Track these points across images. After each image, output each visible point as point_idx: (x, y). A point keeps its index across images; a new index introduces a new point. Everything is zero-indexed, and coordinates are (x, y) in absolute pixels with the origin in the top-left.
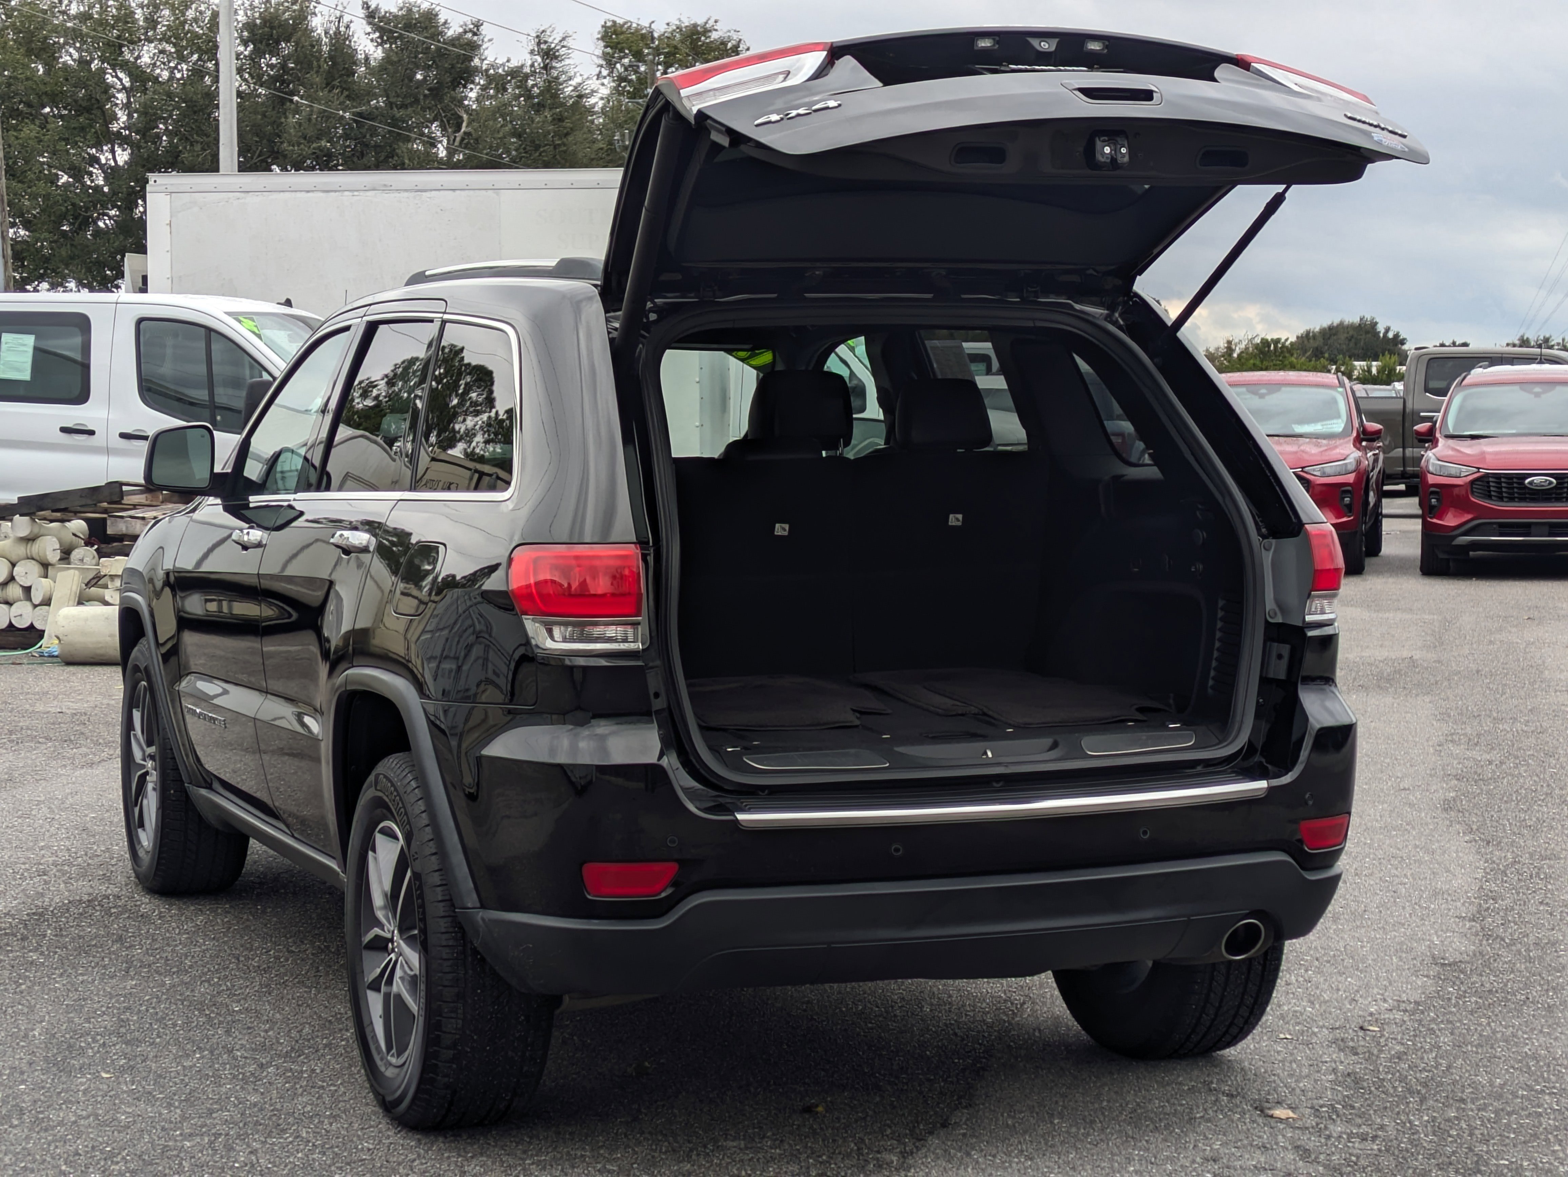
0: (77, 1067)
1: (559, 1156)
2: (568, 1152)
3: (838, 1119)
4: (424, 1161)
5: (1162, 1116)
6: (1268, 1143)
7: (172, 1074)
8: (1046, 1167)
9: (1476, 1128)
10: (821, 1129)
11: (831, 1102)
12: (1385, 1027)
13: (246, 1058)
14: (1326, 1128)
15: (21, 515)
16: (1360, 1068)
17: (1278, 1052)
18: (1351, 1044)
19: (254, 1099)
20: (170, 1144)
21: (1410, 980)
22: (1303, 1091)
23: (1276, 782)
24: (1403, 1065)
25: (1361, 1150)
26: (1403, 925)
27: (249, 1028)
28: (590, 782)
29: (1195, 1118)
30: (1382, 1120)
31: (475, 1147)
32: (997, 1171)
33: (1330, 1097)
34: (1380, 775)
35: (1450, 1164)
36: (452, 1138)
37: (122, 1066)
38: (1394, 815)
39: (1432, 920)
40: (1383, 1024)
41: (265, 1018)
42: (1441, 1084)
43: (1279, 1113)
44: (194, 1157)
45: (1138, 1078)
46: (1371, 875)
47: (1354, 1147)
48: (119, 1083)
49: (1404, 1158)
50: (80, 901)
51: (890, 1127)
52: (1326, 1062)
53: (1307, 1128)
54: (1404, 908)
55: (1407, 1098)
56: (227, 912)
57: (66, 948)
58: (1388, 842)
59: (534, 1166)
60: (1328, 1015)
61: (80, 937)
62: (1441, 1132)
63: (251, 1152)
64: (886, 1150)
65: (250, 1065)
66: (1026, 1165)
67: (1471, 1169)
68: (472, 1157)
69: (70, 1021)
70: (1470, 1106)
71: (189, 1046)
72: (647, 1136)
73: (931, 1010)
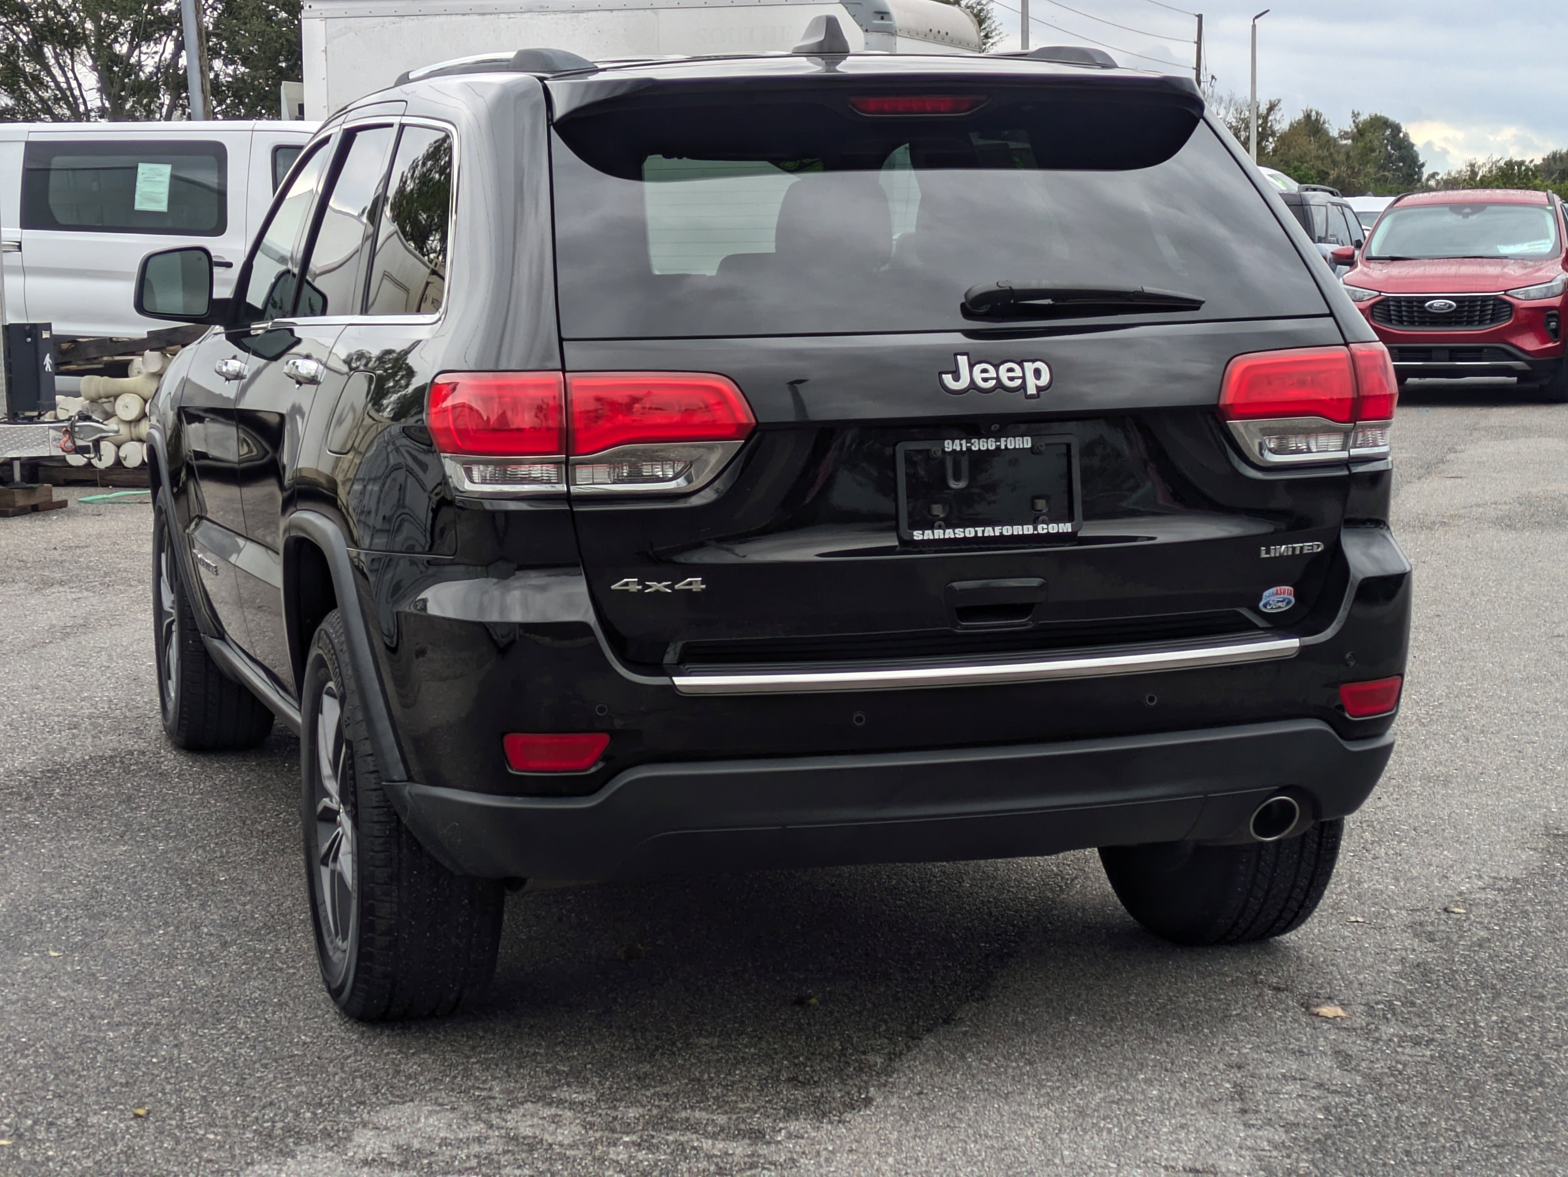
0: (28, 944)
1: (508, 1053)
2: (521, 1049)
3: (831, 1013)
4: (359, 1058)
5: (1193, 1013)
6: (1307, 1047)
7: (126, 953)
8: (1047, 1073)
9: (1550, 1031)
10: (809, 1024)
11: (830, 992)
12: (1474, 908)
13: (211, 935)
14: (1377, 1029)
15: (151, 350)
16: (1433, 958)
17: (1344, 938)
18: (1430, 928)
19: (201, 983)
20: (93, 1034)
21: (1514, 853)
22: (1361, 984)
23: (1310, 640)
24: (1482, 955)
25: (1410, 1056)
26: (1522, 789)
27: (227, 901)
28: (513, 642)
29: (1231, 1015)
30: (1444, 1019)
31: (422, 1041)
32: (989, 1077)
33: (1390, 991)
34: (1534, 621)
35: (1511, 1074)
36: (399, 1031)
37: (76, 943)
38: (1540, 665)
39: (1555, 784)
40: (1470, 905)
41: (249, 889)
42: (1521, 977)
43: (1328, 1011)
44: (112, 1050)
45: (1178, 967)
46: (1498, 732)
47: (1403, 1053)
48: (65, 964)
49: (1458, 1067)
50: (102, 758)
51: (886, 1022)
52: (1396, 950)
53: (1355, 1029)
54: (1526, 770)
55: (1478, 994)
56: (253, 770)
57: (68, 809)
58: (1526, 695)
59: (477, 1066)
60: (1411, 894)
61: (88, 796)
62: (1506, 1034)
63: (176, 1046)
64: (873, 1050)
65: (212, 943)
66: (1024, 1070)
67: (1531, 1081)
68: (413, 1054)
69: (41, 891)
70: (1549, 1003)
71: (155, 921)
72: (614, 1030)
73: (971, 885)
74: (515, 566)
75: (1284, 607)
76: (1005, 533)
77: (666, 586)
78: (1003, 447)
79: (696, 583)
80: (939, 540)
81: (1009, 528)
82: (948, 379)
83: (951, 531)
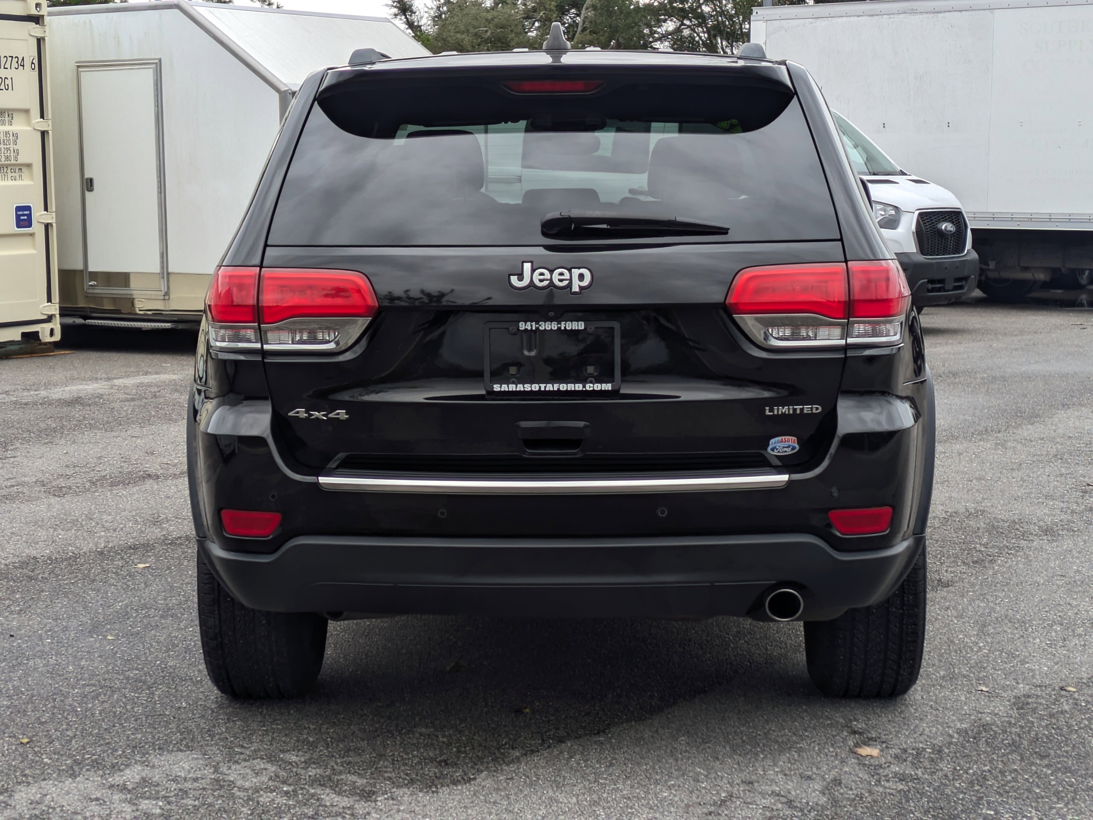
23: (797, 477)
28: (233, 452)
74: (243, 397)
75: (789, 452)
76: (561, 389)
77: (323, 415)
78: (563, 328)
79: (342, 414)
80: (512, 391)
81: (565, 385)
82: (514, 280)
83: (521, 385)
